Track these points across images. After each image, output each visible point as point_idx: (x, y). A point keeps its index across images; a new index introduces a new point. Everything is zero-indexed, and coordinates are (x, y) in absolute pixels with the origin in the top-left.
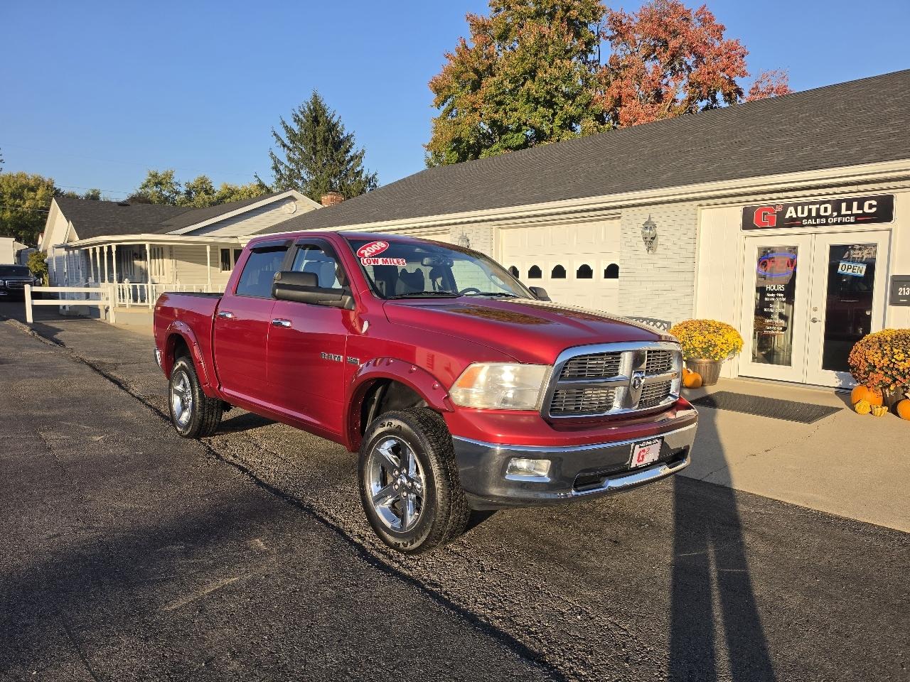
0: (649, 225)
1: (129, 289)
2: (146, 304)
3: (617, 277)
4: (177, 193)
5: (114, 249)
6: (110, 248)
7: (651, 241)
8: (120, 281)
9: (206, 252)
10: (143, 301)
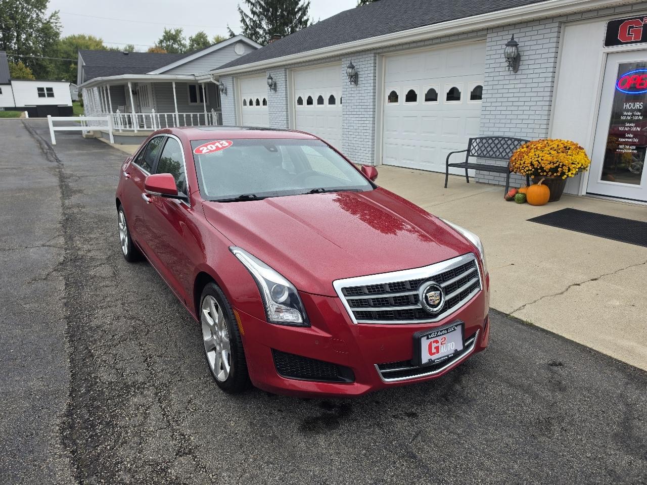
0: (512, 43)
1: (120, 118)
2: (132, 129)
3: (480, 98)
4: (184, 46)
5: (108, 88)
6: (106, 87)
7: (514, 62)
8: (115, 112)
9: (173, 88)
10: (130, 127)
